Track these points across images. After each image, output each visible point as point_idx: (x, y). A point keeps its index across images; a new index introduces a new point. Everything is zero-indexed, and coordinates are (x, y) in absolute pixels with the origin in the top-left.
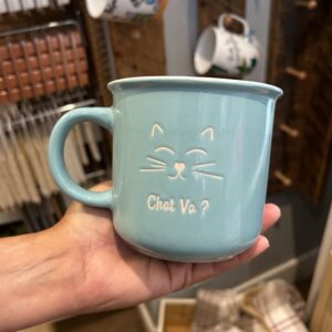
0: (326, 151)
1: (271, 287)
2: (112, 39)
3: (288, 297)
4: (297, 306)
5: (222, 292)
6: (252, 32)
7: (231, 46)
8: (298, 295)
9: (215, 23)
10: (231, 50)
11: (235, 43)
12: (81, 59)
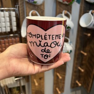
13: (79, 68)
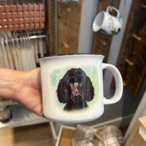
0: (143, 74)
1: (109, 128)
2: (58, 10)
3: (116, 134)
4: (119, 138)
5: (88, 127)
6: (120, 16)
7: (111, 21)
8: (120, 133)
9: (105, 10)
10: (110, 23)
11: (112, 20)
12: (43, 17)
13: (127, 60)
